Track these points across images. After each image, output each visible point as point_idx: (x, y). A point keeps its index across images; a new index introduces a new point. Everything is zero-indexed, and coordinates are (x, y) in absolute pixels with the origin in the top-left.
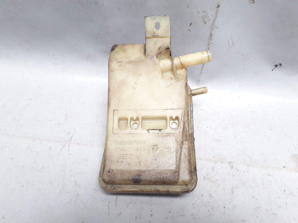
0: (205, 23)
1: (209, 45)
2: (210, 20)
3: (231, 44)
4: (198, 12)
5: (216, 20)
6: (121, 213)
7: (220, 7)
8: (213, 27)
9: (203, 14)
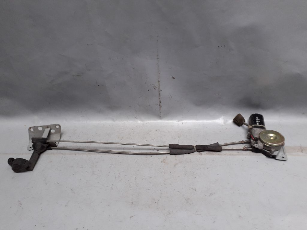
0: (155, 89)
1: (160, 99)
2: (157, 87)
3: (170, 97)
4: (151, 85)
5: (160, 87)
6: (121, 180)
7: (160, 82)
8: (159, 90)
9: (153, 85)
